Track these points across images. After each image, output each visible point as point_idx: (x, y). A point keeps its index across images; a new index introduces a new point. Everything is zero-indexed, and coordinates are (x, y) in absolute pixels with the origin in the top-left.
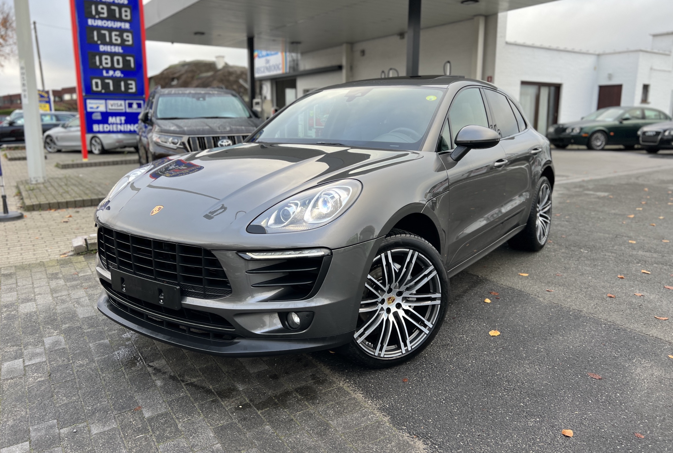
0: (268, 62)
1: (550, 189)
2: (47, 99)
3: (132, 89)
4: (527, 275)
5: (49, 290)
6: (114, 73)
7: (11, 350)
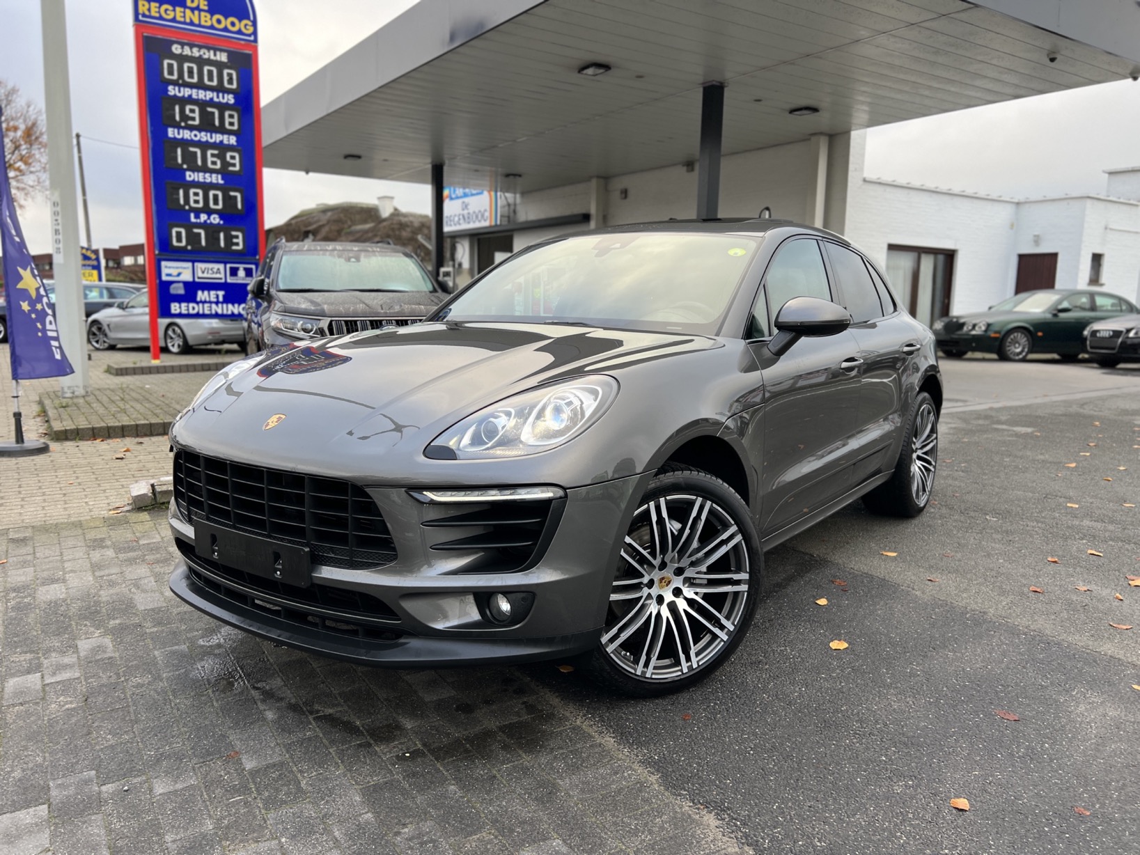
0: (466, 206)
1: (934, 414)
2: (95, 263)
3: (237, 244)
4: (895, 554)
5: (89, 565)
6: (209, 218)
7: (22, 659)
